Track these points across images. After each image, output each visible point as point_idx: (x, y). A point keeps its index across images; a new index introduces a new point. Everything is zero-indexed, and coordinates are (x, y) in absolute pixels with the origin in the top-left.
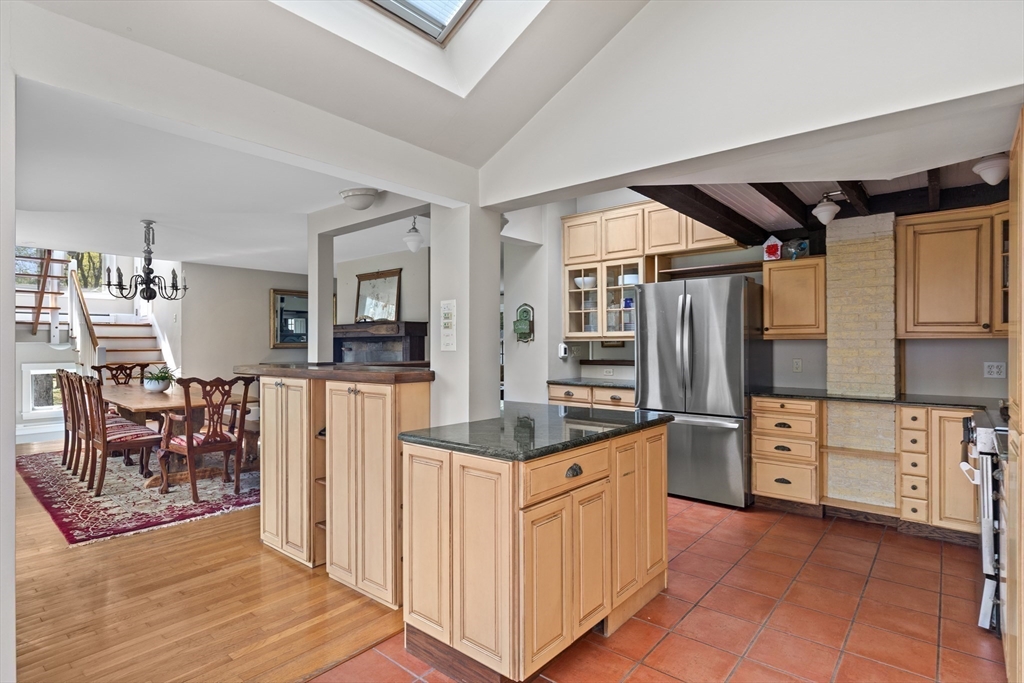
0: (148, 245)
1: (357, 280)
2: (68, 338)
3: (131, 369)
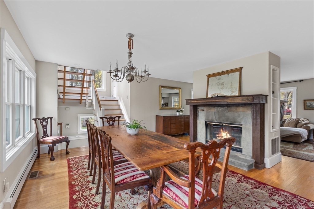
0: (130, 49)
1: (207, 77)
2: (91, 105)
3: (115, 118)
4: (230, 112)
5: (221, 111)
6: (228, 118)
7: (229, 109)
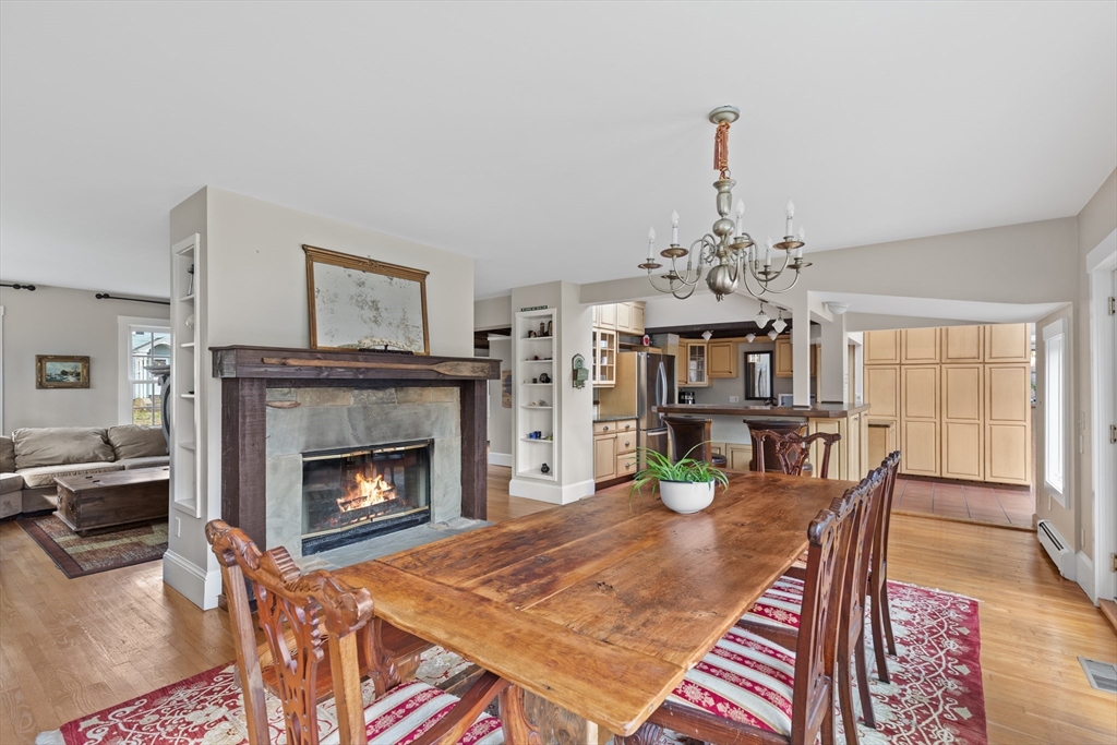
4: (404, 406)
5: (376, 403)
6: (399, 426)
7: (401, 394)
